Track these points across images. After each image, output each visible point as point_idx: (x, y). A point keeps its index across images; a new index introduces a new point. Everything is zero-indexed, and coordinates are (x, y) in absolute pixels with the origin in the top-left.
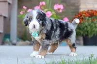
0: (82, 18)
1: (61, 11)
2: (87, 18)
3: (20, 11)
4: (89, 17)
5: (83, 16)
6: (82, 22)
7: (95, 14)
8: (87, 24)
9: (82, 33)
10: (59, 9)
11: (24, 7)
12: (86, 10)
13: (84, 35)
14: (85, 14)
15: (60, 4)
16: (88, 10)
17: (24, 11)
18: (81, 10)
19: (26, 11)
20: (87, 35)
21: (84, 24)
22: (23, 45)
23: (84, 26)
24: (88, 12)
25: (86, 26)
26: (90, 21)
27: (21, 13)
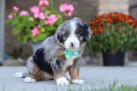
0: (102, 25)
1: (70, 14)
2: (109, 25)
3: (9, 14)
4: (112, 23)
5: (102, 22)
6: (101, 31)
7: (120, 19)
8: (108, 33)
9: (101, 47)
10: (67, 11)
11: (15, 8)
12: (108, 13)
13: (105, 50)
14: (106, 18)
15: (68, 5)
16: (111, 14)
17: (15, 14)
18: (101, 13)
19: (18, 14)
20: (109, 50)
21: (104, 34)
22: (13, 65)
23: (105, 36)
24: (110, 16)
25: (107, 37)
26: (113, 29)
27: (10, 16)
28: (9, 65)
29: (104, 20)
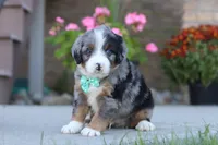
0: (188, 44)
1: (140, 28)
2: (198, 43)
3: (50, 28)
4: (203, 41)
5: (188, 40)
6: (187, 53)
7: (215, 34)
8: (197, 56)
9: (187, 76)
10: (136, 24)
11: (59, 20)
12: (197, 25)
13: (192, 81)
14: (194, 33)
15: (138, 14)
16: (201, 27)
17: (58, 29)
18: (186, 26)
19: (63, 28)
20: (199, 82)
21: (191, 57)
22: (56, 104)
23: (193, 60)
24: (200, 30)
25: (196, 62)
26: (205, 50)
27: (52, 32)
28: (50, 104)
29: (191, 35)
